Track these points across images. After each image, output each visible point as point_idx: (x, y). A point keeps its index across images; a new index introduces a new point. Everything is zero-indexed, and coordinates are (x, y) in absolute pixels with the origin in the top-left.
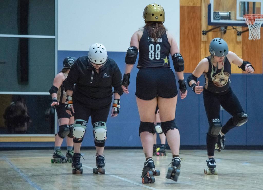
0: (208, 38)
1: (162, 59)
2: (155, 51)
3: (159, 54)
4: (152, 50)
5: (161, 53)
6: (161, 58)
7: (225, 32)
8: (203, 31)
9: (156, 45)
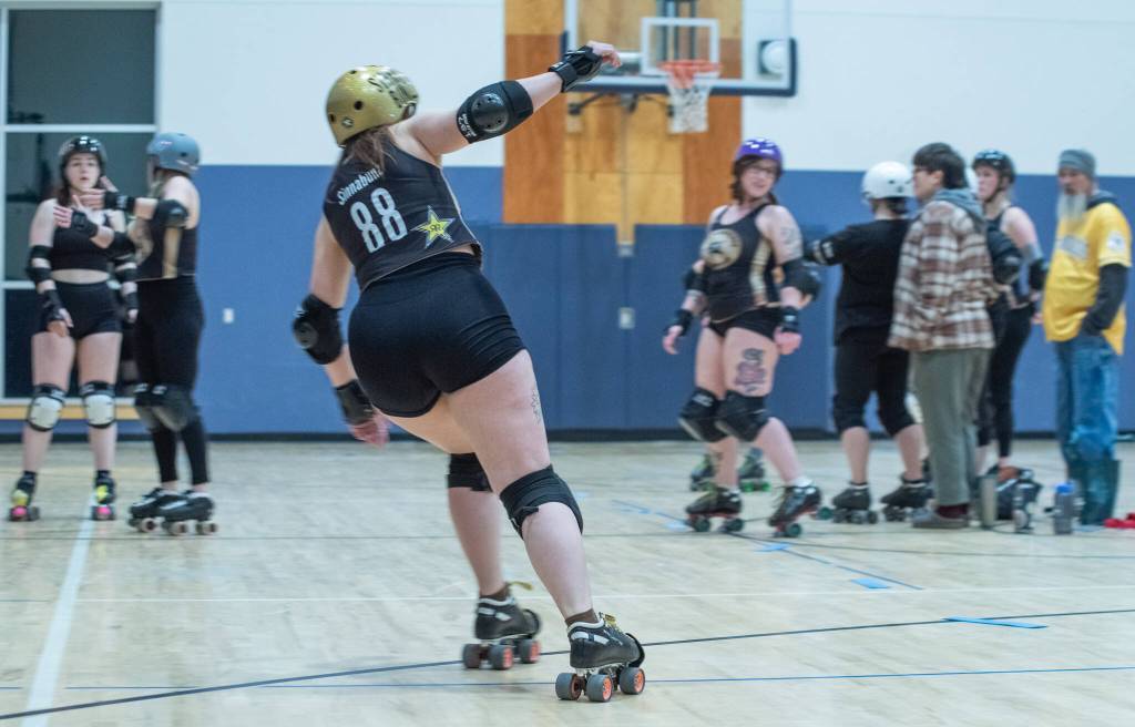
0: (584, 124)
1: (416, 228)
2: (377, 219)
3: (398, 217)
4: (363, 220)
5: (401, 211)
6: (408, 228)
7: (633, 108)
8: (572, 105)
9: (370, 198)
